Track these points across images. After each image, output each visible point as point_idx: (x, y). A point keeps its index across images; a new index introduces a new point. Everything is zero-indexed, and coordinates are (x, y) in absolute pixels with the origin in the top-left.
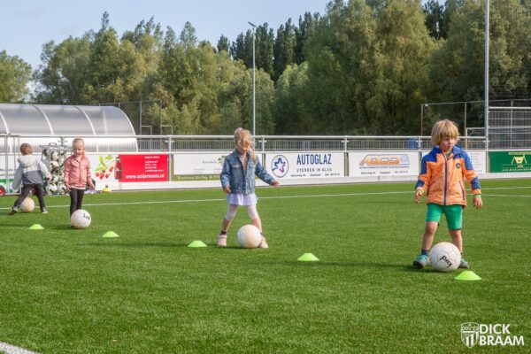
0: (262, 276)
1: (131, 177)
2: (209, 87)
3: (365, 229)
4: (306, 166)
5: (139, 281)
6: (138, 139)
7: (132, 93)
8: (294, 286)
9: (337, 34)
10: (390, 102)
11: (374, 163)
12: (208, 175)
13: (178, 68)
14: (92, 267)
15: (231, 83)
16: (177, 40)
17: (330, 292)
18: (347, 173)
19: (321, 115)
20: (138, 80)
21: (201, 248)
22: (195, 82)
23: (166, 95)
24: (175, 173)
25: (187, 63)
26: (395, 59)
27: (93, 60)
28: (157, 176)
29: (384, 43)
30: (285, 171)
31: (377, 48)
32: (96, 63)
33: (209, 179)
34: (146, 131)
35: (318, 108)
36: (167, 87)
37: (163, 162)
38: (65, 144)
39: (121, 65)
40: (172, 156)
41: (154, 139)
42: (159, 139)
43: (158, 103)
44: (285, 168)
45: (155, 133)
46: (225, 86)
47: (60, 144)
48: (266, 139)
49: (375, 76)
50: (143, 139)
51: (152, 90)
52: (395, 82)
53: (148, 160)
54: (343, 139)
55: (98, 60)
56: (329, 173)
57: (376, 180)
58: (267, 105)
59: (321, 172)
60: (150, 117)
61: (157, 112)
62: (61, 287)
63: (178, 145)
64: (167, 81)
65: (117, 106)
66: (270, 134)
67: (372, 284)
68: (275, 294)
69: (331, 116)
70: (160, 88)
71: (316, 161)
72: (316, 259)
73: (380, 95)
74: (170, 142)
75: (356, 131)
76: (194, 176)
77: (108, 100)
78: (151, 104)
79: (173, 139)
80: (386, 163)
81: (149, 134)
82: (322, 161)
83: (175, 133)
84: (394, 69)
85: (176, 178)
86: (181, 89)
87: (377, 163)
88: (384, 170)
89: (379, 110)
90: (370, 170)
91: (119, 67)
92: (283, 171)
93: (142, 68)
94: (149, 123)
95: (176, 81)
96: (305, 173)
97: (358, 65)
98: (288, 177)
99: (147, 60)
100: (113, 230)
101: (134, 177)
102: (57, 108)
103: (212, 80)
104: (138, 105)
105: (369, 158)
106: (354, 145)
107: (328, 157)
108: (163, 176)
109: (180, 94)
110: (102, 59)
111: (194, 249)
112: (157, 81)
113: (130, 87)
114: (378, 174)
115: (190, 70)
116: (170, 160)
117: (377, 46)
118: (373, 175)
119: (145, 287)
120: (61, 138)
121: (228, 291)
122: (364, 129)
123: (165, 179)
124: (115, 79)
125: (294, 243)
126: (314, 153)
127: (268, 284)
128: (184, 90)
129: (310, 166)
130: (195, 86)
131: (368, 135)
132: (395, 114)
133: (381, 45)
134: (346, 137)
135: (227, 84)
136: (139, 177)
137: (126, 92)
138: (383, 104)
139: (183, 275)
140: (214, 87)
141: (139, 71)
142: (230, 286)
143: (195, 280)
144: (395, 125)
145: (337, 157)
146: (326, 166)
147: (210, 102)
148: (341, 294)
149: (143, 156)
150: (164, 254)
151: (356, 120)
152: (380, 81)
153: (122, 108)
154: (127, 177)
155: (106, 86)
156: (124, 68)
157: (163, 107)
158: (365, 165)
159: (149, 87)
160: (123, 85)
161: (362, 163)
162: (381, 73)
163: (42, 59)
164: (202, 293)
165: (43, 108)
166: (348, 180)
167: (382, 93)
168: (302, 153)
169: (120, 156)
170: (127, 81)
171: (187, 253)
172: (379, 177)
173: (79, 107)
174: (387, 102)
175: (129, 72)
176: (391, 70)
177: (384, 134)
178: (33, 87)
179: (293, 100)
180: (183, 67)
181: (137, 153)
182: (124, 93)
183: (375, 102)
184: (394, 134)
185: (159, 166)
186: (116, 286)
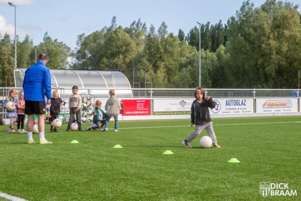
0: (207, 171)
1: (129, 113)
2: (174, 60)
3: (267, 144)
4: (231, 107)
5: (135, 174)
6: (133, 90)
7: (129, 63)
8: (226, 177)
9: (247, 29)
10: (279, 68)
11: (271, 105)
12: (174, 112)
13: (154, 49)
14: (108, 166)
15: (187, 58)
16: (156, 32)
17: (247, 181)
18: (255, 111)
19: (239, 77)
20: (132, 56)
21: (170, 155)
22: (165, 57)
23: (148, 65)
24: (155, 110)
25: (160, 46)
26: (282, 43)
27: (106, 45)
28: (144, 112)
29: (276, 34)
30: (219, 109)
31: (271, 37)
32: (108, 46)
33: (174, 114)
34: (136, 86)
35: (237, 72)
36: (149, 60)
37: (147, 104)
38: (91, 93)
39: (122, 47)
40: (153, 100)
41: (141, 90)
42: (144, 90)
43: (144, 69)
44: (219, 108)
45: (142, 87)
46: (184, 60)
47: (88, 93)
48: (207, 91)
49: (271, 54)
50: (135, 90)
51: (140, 62)
52: (282, 57)
53: (138, 103)
54: (252, 91)
55: (109, 44)
56: (244, 111)
57: (272, 115)
58: (206, 71)
59: (240, 110)
60: (139, 77)
61: (143, 75)
62: (90, 177)
63: (156, 94)
64: (149, 56)
65: (120, 71)
66: (209, 88)
67: (272, 176)
68: (215, 182)
69: (244, 77)
70: (145, 60)
71: (237, 104)
72: (239, 162)
73: (273, 65)
74: (152, 92)
75: (259, 86)
76: (165, 112)
77: (114, 67)
78: (139, 70)
79: (153, 91)
80: (278, 105)
81: (138, 88)
82: (240, 104)
83: (153, 87)
84: (282, 50)
85: (155, 114)
86: (157, 61)
87: (273, 105)
88: (277, 109)
89: (273, 74)
90: (269, 109)
91: (121, 48)
92: (217, 110)
93: (134, 49)
94: (138, 81)
95: (154, 56)
96: (230, 111)
97: (260, 47)
98: (220, 113)
99: (138, 44)
100: (119, 144)
101: (131, 113)
102: (86, 72)
103: (176, 56)
104: (132, 70)
105: (268, 102)
106: (259, 95)
107: (244, 101)
108: (147, 112)
109: (156, 64)
110: (111, 44)
111: (167, 155)
112: (143, 56)
113: (127, 60)
114: (273, 111)
115: (162, 50)
116: (152, 102)
117: (271, 36)
118: (270, 112)
119: (139, 177)
120: (89, 90)
121: (187, 181)
122: (264, 84)
123: (149, 114)
124: (119, 55)
125: (226, 152)
126: (236, 99)
127: (211, 176)
128: (159, 62)
129: (233, 107)
130: (165, 60)
131: (267, 88)
132: (283, 76)
133: (274, 35)
134: (255, 89)
135: (185, 58)
136: (133, 113)
137: (125, 63)
138: (276, 70)
139: (161, 170)
140: (177, 60)
141: (133, 51)
142: (189, 177)
143: (168, 173)
144: (283, 82)
145: (249, 101)
146: (243, 107)
147: (174, 69)
148: (254, 182)
149: (136, 100)
150: (149, 158)
151: (259, 79)
152: (273, 56)
153: (123, 72)
154: (127, 113)
155: (113, 60)
156: (124, 48)
157: (147, 72)
158: (266, 106)
159: (138, 60)
160: (124, 59)
161: (264, 105)
162: (274, 52)
163: (77, 44)
164: (172, 181)
165: (78, 72)
166: (255, 115)
167: (275, 63)
168: (229, 99)
169: (122, 101)
170: (125, 57)
171: (163, 158)
172: (274, 113)
173: (98, 71)
174: (278, 69)
175: (127, 51)
176: (280, 50)
177: (276, 88)
178: (71, 60)
179: (222, 68)
180: (158, 48)
181: (132, 99)
182: (124, 63)
183: (270, 69)
184: (282, 88)
185: (145, 106)
186: (122, 177)
